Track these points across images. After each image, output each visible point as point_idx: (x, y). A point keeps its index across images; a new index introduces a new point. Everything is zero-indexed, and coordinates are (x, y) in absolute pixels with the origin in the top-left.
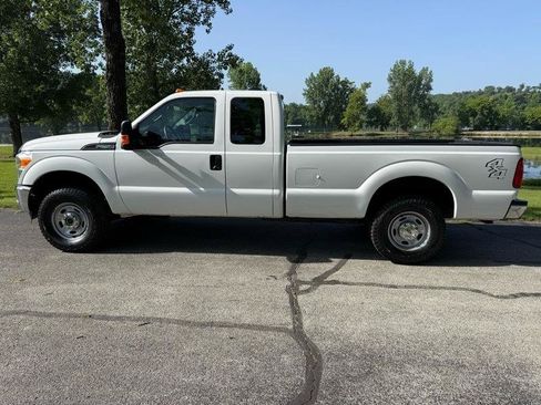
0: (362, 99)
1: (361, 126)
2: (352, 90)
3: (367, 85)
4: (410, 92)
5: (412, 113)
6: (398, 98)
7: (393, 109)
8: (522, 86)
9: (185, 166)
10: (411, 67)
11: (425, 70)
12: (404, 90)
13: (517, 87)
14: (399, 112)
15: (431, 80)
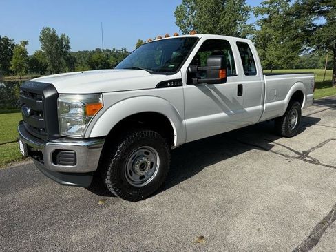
0: (24, 53)
1: (27, 72)
2: (13, 46)
3: (25, 43)
4: (57, 49)
5: (60, 63)
6: (50, 53)
7: (47, 60)
8: (114, 49)
9: (222, 93)
10: (54, 32)
11: (63, 36)
12: (53, 48)
13: (112, 50)
14: (52, 62)
15: (69, 43)
